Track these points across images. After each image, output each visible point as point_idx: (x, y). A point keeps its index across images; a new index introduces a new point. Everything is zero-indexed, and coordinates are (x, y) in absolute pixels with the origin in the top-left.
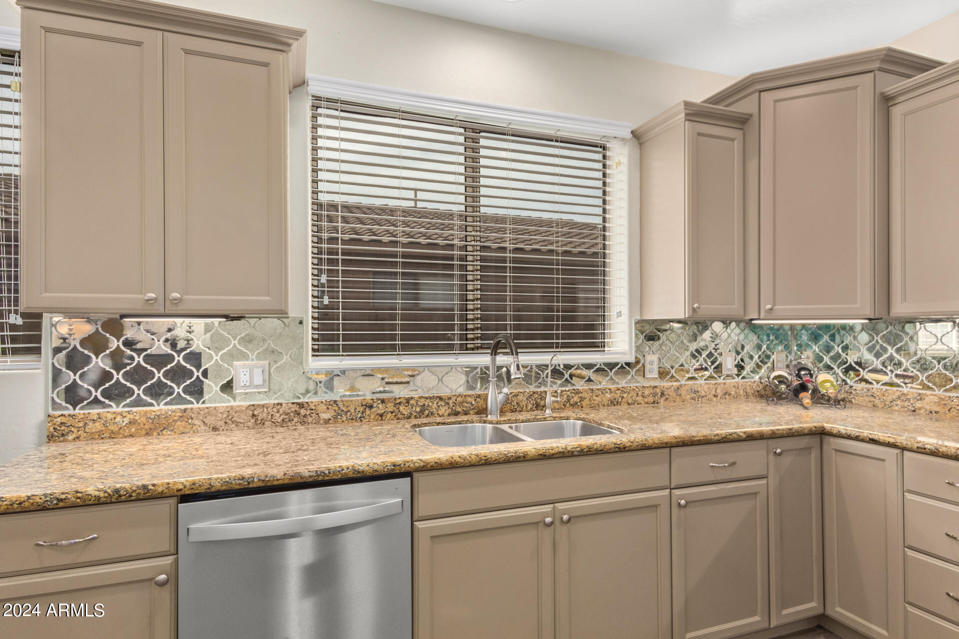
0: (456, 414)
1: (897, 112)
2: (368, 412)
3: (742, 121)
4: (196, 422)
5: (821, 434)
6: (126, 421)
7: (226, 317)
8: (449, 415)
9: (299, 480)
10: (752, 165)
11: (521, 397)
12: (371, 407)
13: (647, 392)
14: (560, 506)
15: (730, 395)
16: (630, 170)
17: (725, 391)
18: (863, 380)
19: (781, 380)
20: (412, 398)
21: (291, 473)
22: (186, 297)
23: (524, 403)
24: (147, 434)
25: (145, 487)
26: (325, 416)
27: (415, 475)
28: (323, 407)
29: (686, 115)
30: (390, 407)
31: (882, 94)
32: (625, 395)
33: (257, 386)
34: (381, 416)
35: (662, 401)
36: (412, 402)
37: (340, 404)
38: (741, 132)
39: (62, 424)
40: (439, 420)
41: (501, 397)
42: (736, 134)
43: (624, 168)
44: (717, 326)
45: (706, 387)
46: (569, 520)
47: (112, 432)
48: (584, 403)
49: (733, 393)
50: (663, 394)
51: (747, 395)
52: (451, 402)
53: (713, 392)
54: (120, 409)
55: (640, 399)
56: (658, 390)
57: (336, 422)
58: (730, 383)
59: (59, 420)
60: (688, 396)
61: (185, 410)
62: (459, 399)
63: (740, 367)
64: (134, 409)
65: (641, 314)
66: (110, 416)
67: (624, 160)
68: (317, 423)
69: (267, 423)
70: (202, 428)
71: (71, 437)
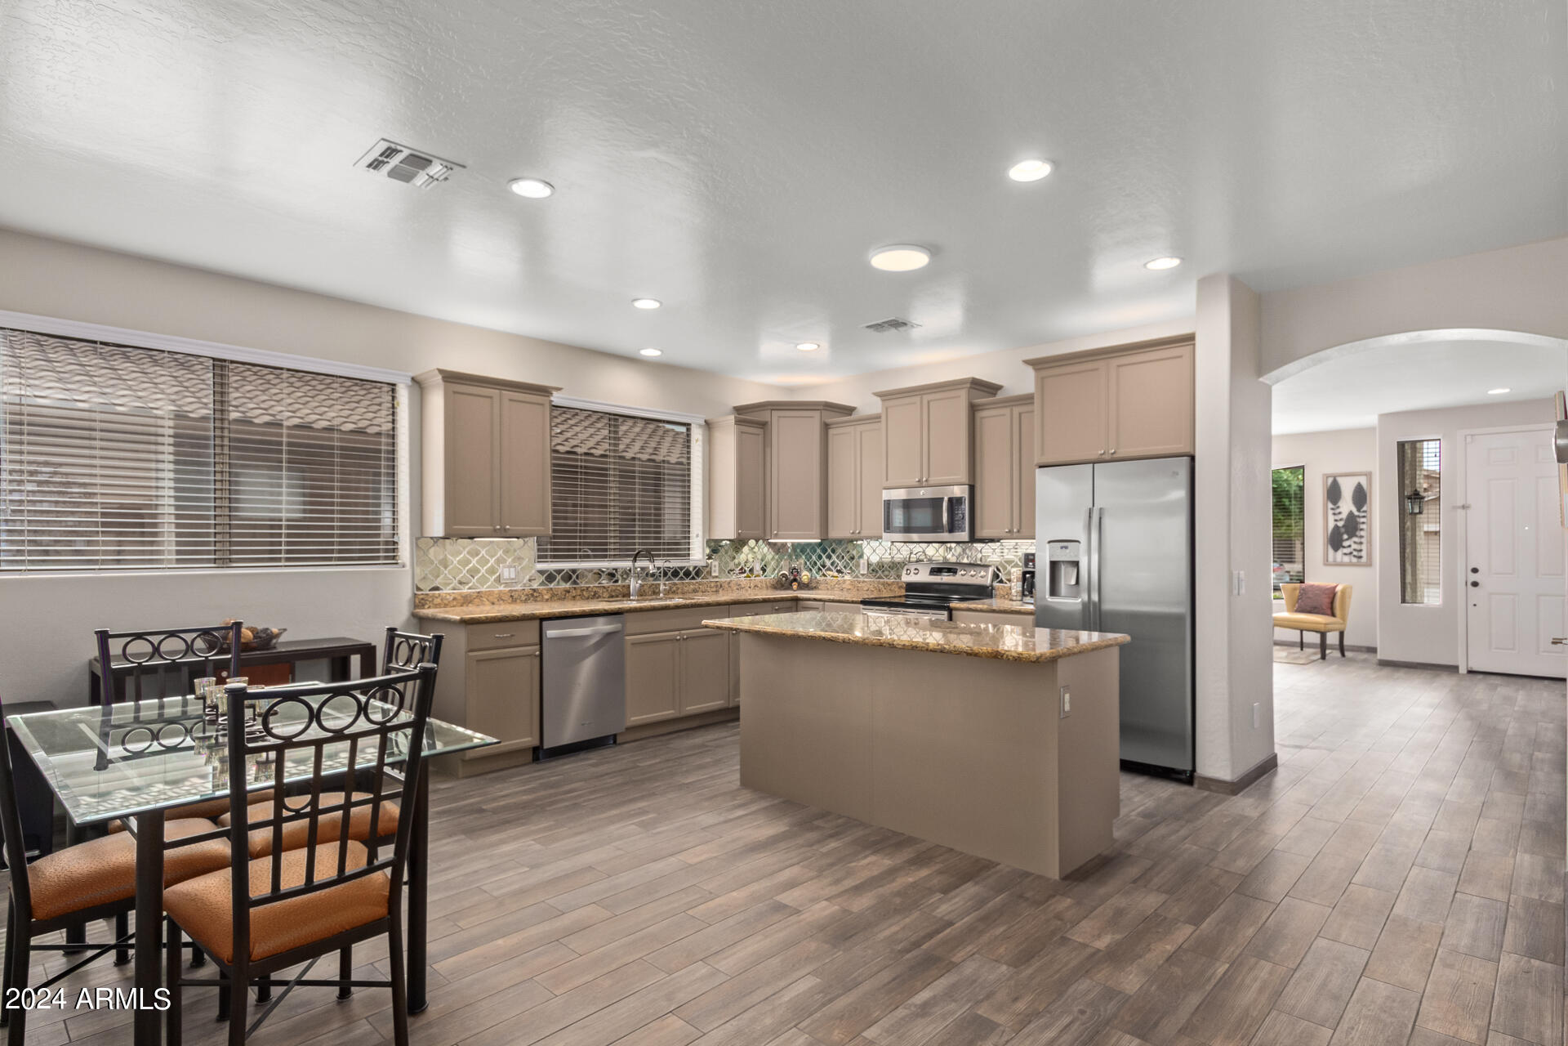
0: (612, 597)
1: (831, 432)
2: (567, 595)
3: (763, 425)
4: (485, 599)
6: (452, 598)
8: (609, 597)
10: (768, 450)
11: (645, 587)
12: (569, 592)
13: (712, 584)
14: (683, 632)
15: (758, 587)
16: (703, 444)
17: (755, 584)
18: (824, 575)
19: (784, 575)
20: (589, 587)
21: (578, 610)
22: (511, 528)
24: (462, 606)
26: (546, 597)
27: (625, 614)
28: (545, 592)
29: (736, 421)
30: (579, 592)
31: (824, 423)
32: (701, 586)
33: (513, 579)
34: (574, 597)
35: (720, 590)
36: (590, 589)
37: (554, 590)
38: (762, 430)
39: (423, 599)
41: (638, 585)
42: (760, 431)
43: (700, 443)
44: (752, 543)
45: (745, 582)
46: (687, 638)
48: (680, 591)
50: (721, 586)
51: (767, 588)
52: (609, 589)
53: (749, 585)
55: (709, 589)
56: (718, 584)
57: (551, 601)
58: (758, 580)
60: (735, 588)
61: (479, 593)
62: (614, 588)
63: (764, 570)
64: (455, 592)
65: (709, 536)
66: (444, 596)
67: (700, 437)
68: (542, 601)
69: (518, 601)
70: (487, 603)
71: (426, 607)
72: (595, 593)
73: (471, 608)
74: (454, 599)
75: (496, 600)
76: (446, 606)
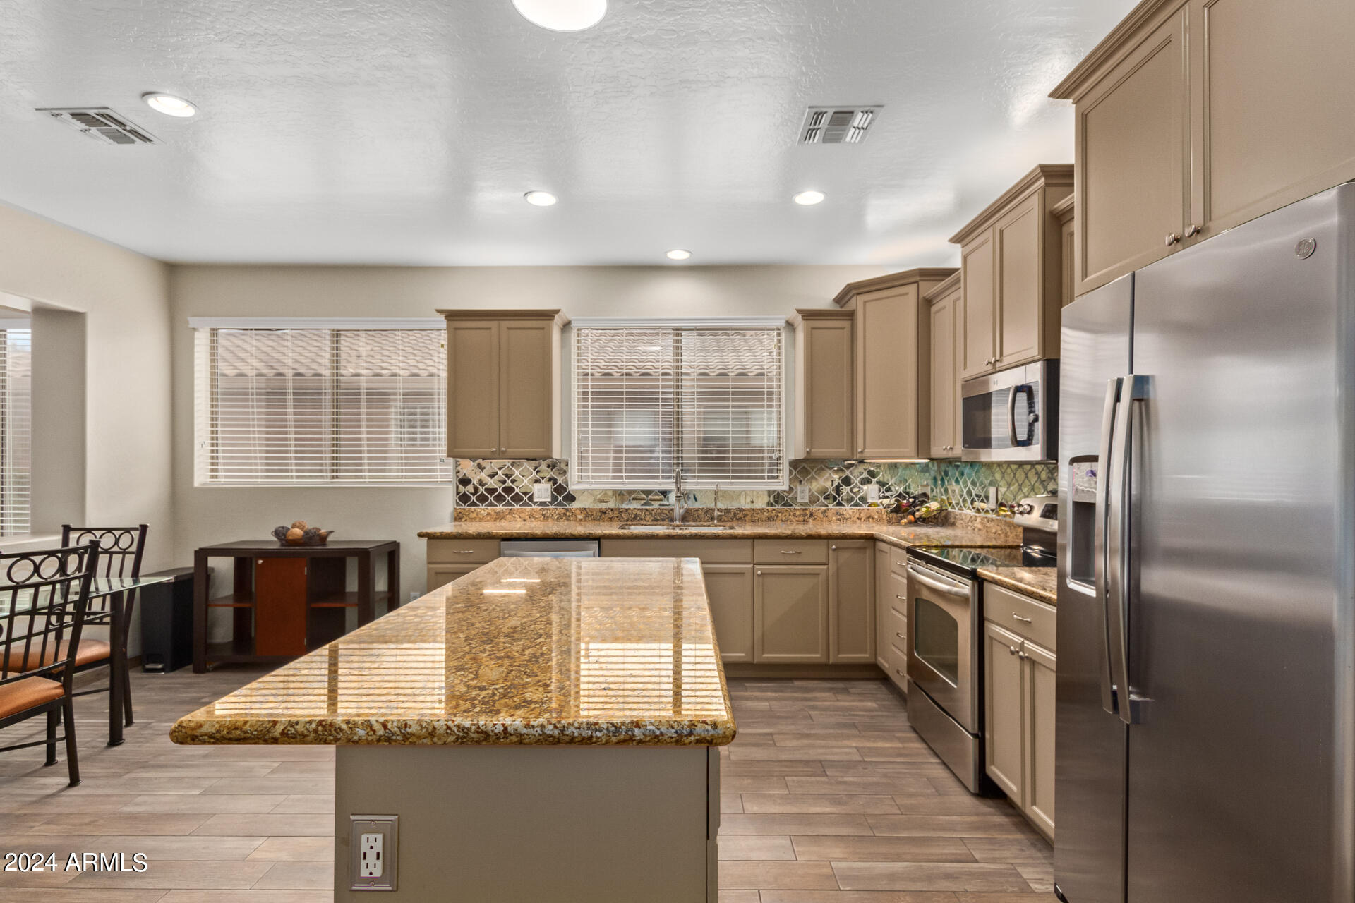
0: (657, 520)
1: (934, 311)
2: (603, 516)
4: (516, 516)
5: (872, 539)
6: (486, 513)
7: (527, 459)
8: (652, 520)
9: (546, 536)
11: (700, 512)
12: (605, 513)
13: (798, 513)
15: (873, 518)
17: (868, 516)
20: (629, 509)
21: (544, 532)
22: (509, 450)
23: (702, 516)
24: (495, 521)
25: (488, 533)
26: (580, 517)
27: (602, 540)
28: (578, 512)
29: (803, 317)
30: (616, 514)
31: (924, 298)
32: (780, 514)
34: (611, 518)
35: (811, 520)
36: (629, 511)
37: (588, 510)
38: (849, 322)
39: (460, 513)
40: (645, 523)
42: (847, 325)
45: (850, 512)
47: (480, 519)
48: (747, 519)
49: (876, 517)
50: (811, 515)
52: (653, 513)
53: (858, 516)
54: (483, 507)
55: (792, 518)
56: (807, 512)
57: (585, 520)
58: (873, 509)
59: (459, 510)
60: (834, 518)
61: (511, 509)
62: (659, 511)
64: (489, 507)
66: (479, 510)
68: (575, 521)
69: (550, 519)
70: (519, 519)
71: (463, 520)
72: (636, 516)
73: (504, 523)
74: (488, 514)
75: (527, 517)
76: (481, 520)
